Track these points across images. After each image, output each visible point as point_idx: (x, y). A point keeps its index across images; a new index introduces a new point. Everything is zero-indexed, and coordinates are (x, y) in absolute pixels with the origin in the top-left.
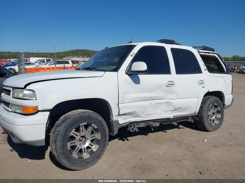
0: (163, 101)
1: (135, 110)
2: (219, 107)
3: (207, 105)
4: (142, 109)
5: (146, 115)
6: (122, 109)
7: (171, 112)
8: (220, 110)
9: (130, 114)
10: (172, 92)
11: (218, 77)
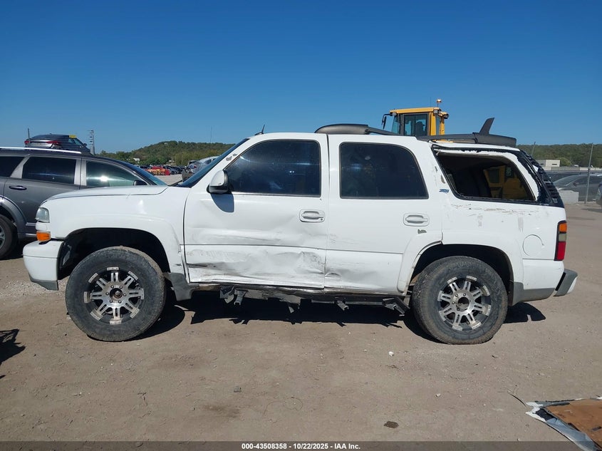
0: (298, 250)
1: (224, 261)
2: (485, 287)
3: (435, 276)
4: (242, 261)
5: (256, 274)
6: (191, 254)
7: (319, 275)
8: (488, 294)
9: (214, 266)
10: (317, 234)
11: (488, 210)
